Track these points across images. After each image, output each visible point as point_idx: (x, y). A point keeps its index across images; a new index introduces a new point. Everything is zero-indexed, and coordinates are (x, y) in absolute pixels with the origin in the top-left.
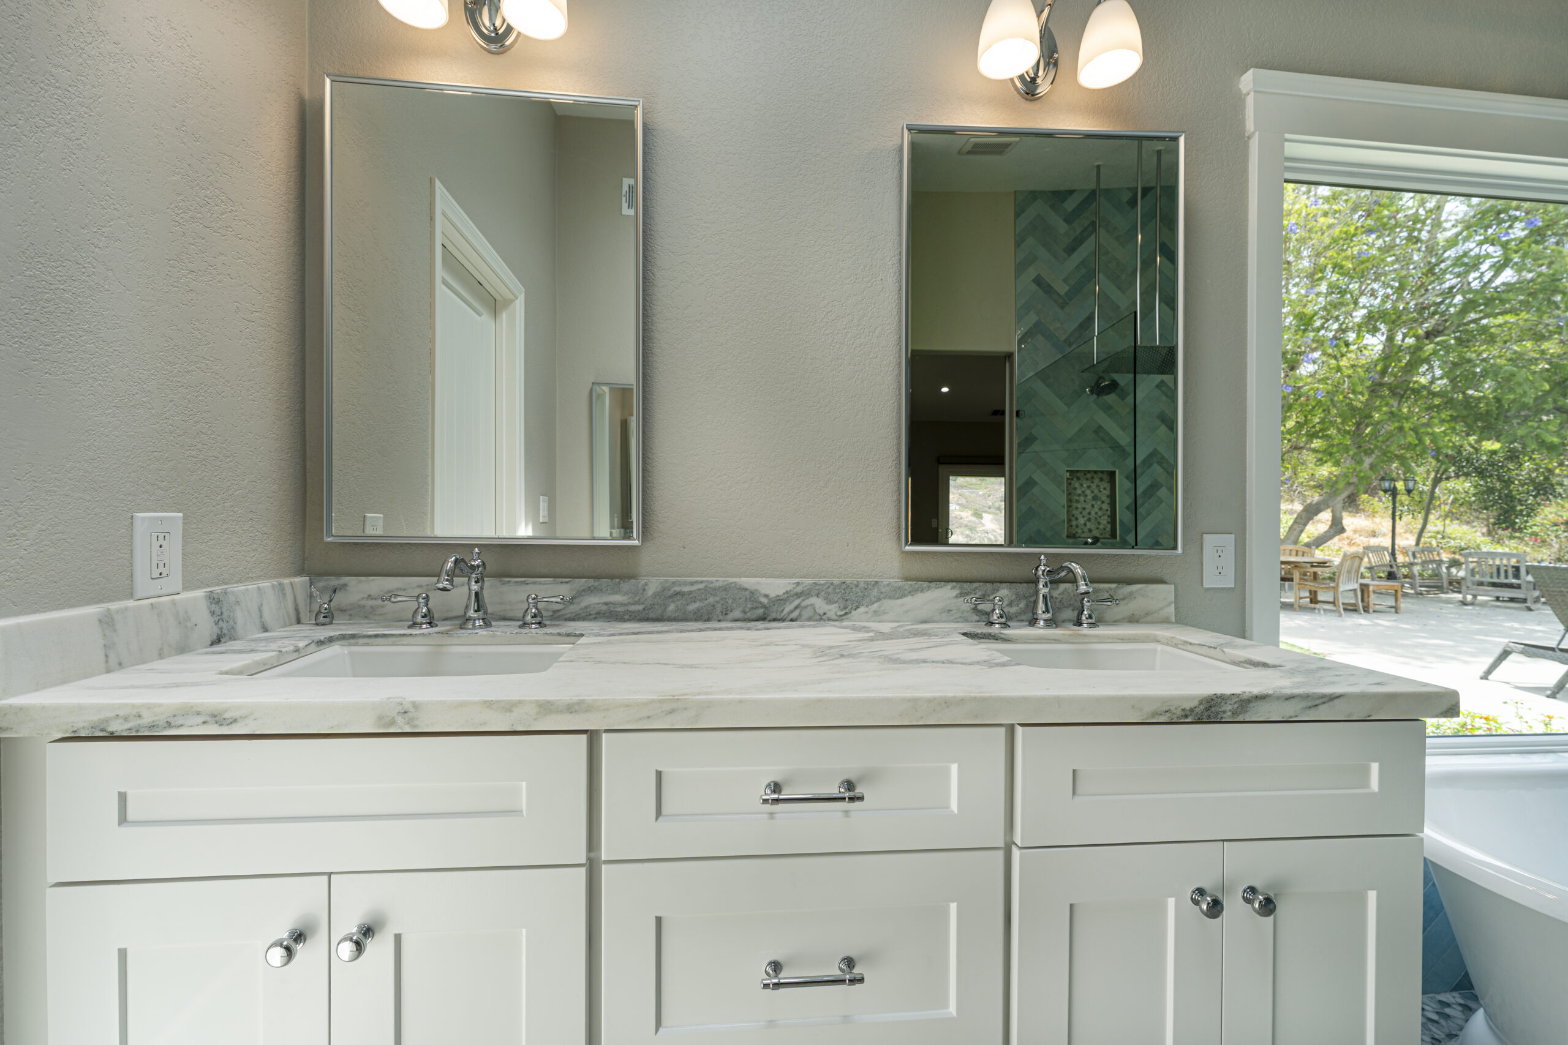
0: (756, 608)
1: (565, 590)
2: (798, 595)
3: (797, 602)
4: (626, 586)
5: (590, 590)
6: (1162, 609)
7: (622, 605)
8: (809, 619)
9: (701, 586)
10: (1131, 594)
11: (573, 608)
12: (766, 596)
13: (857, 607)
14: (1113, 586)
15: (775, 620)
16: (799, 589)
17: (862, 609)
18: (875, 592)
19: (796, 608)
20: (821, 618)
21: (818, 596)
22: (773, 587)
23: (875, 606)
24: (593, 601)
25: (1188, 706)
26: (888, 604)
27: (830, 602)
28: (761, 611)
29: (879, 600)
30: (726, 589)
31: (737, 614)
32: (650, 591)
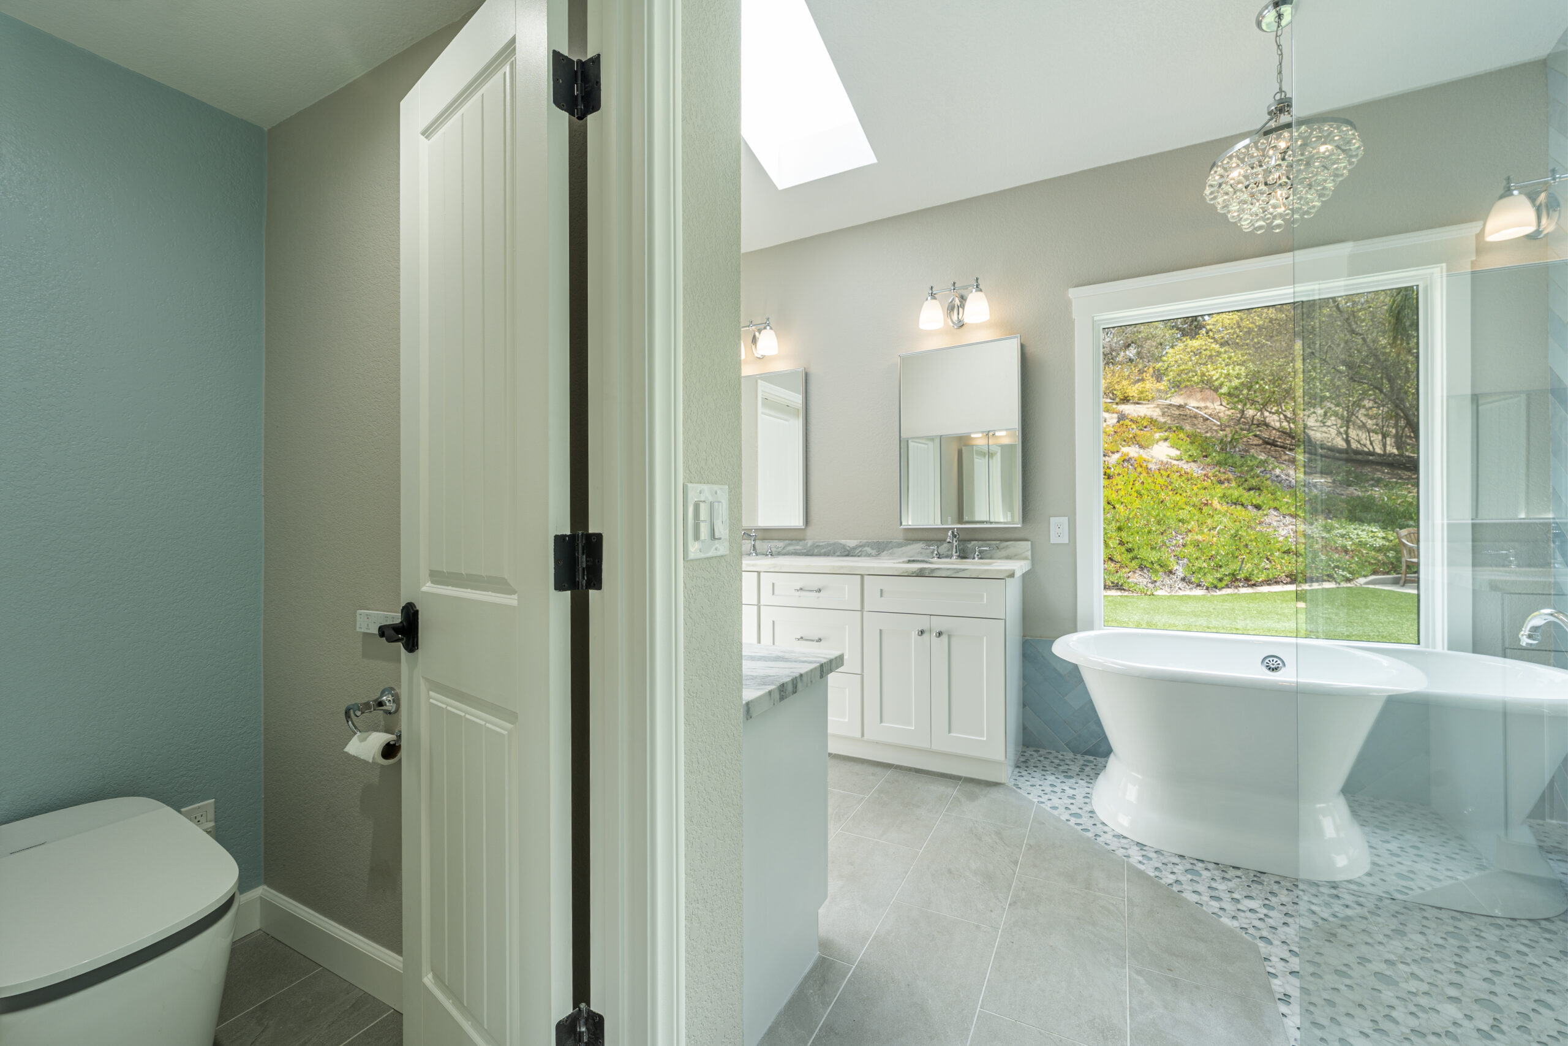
0: (845, 551)
1: (781, 544)
2: (861, 546)
3: (860, 549)
4: (801, 543)
5: (790, 545)
6: (1024, 553)
7: (800, 550)
8: (865, 556)
9: (826, 543)
10: (1007, 546)
11: (784, 551)
12: (849, 547)
13: (883, 551)
14: (998, 542)
15: (852, 556)
16: (861, 544)
17: (885, 552)
18: (890, 545)
19: (860, 551)
20: (869, 555)
21: (868, 546)
22: (851, 543)
23: (891, 551)
24: (791, 548)
25: (914, 571)
26: (895, 550)
27: (873, 549)
28: (847, 553)
29: (892, 548)
30: (834, 544)
31: (838, 553)
32: (809, 545)
